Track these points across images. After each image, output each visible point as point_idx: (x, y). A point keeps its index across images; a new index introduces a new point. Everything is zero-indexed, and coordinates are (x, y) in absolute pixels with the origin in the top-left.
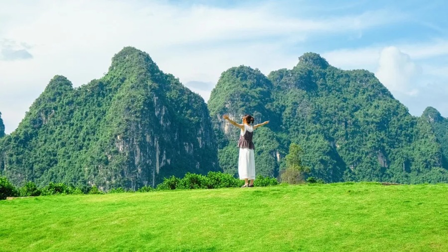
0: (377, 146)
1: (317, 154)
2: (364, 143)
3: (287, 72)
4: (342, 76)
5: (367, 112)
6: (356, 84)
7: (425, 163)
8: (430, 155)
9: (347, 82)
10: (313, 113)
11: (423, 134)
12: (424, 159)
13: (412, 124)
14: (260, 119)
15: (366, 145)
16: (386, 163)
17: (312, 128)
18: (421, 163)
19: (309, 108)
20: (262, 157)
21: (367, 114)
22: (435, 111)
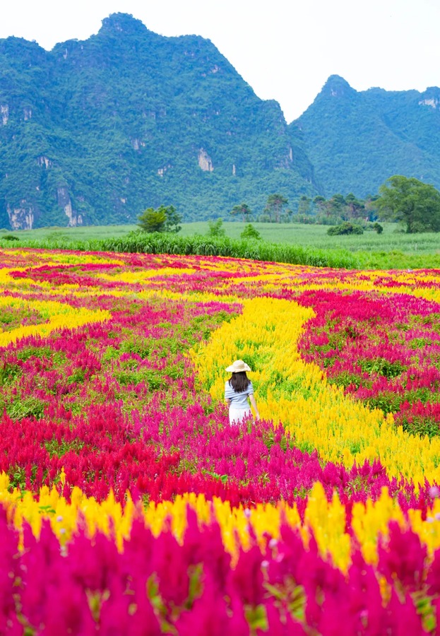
0: (197, 143)
1: (107, 157)
2: (181, 139)
3: (77, 43)
4: (162, 45)
5: (191, 96)
6: (182, 56)
7: (264, 164)
8: (273, 152)
9: (170, 53)
10: (110, 100)
11: (268, 124)
12: (263, 157)
13: (256, 110)
14: (30, 113)
15: (182, 141)
16: (211, 165)
17: (108, 123)
18: (259, 163)
19: (104, 95)
20: (25, 164)
21: (191, 99)
22: (341, 81)
